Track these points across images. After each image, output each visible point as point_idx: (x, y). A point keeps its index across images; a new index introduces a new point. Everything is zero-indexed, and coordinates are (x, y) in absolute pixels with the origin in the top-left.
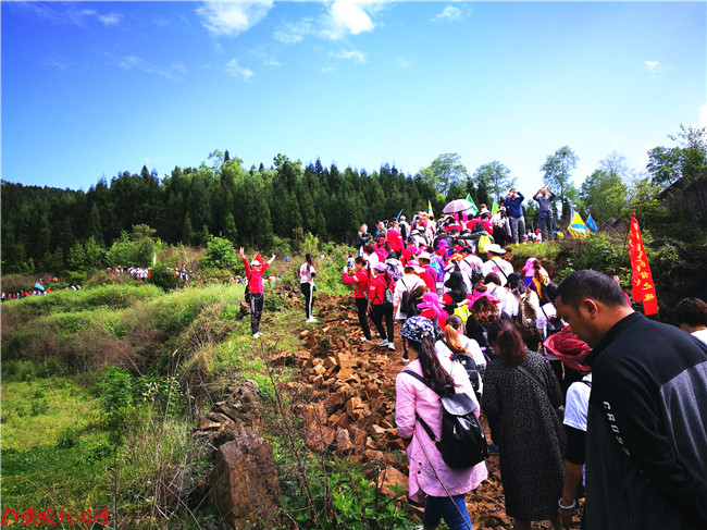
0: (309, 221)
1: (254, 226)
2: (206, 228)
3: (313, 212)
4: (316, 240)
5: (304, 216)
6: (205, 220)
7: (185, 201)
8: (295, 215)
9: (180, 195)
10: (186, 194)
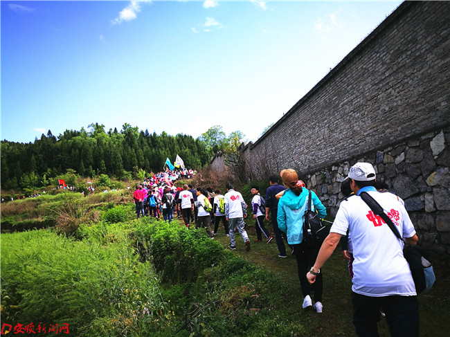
0: (141, 163)
1: (114, 166)
2: (91, 167)
3: (143, 158)
4: (144, 172)
5: (138, 161)
6: (90, 164)
7: (80, 154)
8: (134, 160)
9: (77, 150)
10: (80, 150)
